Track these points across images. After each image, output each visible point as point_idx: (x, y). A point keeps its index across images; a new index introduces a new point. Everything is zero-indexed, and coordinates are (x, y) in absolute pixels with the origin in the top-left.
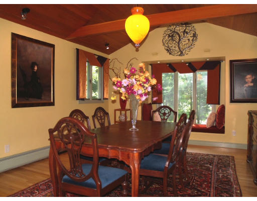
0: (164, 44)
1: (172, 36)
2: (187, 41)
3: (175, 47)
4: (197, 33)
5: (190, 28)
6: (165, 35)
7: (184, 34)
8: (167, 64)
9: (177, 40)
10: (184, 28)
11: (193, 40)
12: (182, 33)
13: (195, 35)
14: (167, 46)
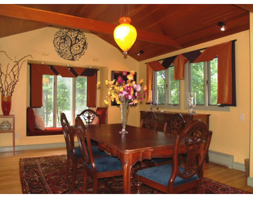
0: (55, 46)
1: (64, 39)
2: (78, 47)
3: (66, 51)
4: (87, 42)
5: (82, 36)
6: (57, 36)
7: (76, 40)
8: (49, 66)
9: (69, 45)
10: (76, 35)
11: (83, 48)
12: (74, 39)
13: (85, 44)
14: (58, 48)
